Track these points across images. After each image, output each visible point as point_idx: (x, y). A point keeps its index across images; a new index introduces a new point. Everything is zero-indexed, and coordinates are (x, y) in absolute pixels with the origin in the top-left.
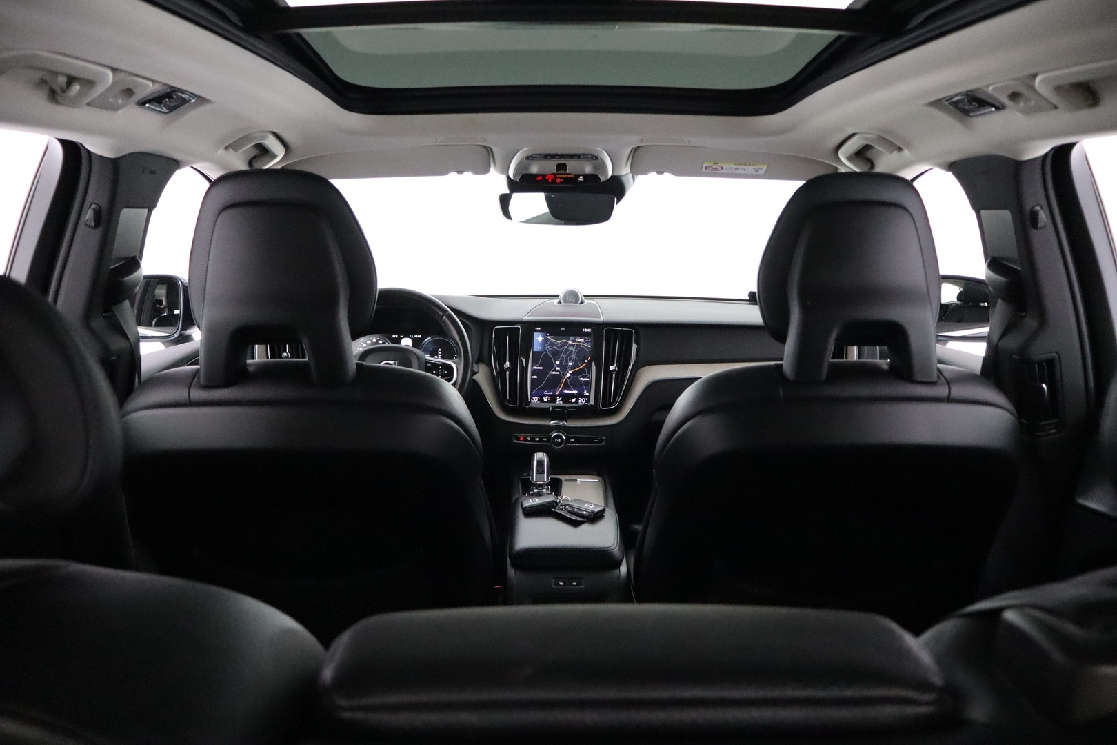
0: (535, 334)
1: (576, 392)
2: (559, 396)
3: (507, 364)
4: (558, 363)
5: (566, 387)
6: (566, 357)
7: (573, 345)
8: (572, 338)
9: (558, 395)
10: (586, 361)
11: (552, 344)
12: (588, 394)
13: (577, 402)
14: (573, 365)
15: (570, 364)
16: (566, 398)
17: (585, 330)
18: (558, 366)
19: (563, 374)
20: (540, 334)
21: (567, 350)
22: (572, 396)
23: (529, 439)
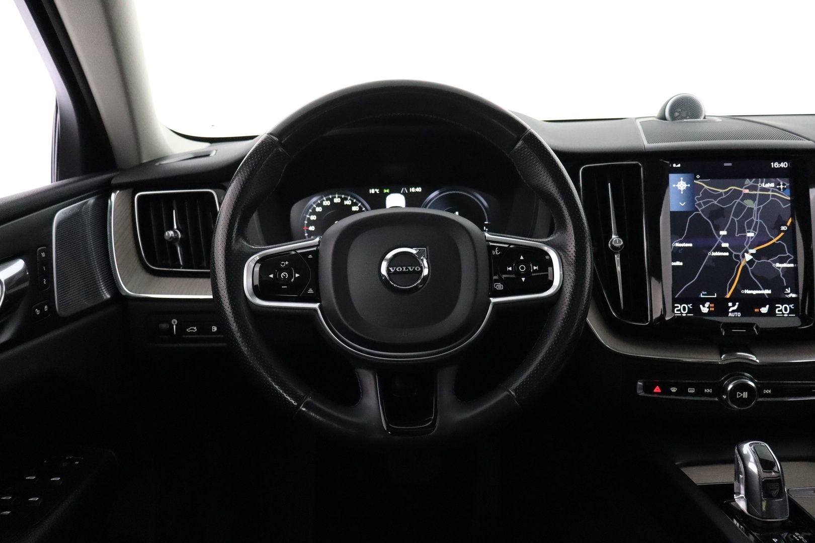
0: (672, 177)
1: (769, 292)
2: (733, 300)
3: (616, 240)
4: (723, 233)
5: (746, 282)
6: (741, 222)
7: (752, 197)
8: (748, 182)
9: (729, 300)
10: (783, 228)
11: (707, 194)
12: (794, 296)
13: (772, 312)
14: (757, 236)
15: (750, 235)
16: (749, 305)
17: (776, 165)
18: (725, 239)
19: (737, 257)
20: (681, 177)
21: (741, 207)
22: (761, 301)
23: (674, 390)
